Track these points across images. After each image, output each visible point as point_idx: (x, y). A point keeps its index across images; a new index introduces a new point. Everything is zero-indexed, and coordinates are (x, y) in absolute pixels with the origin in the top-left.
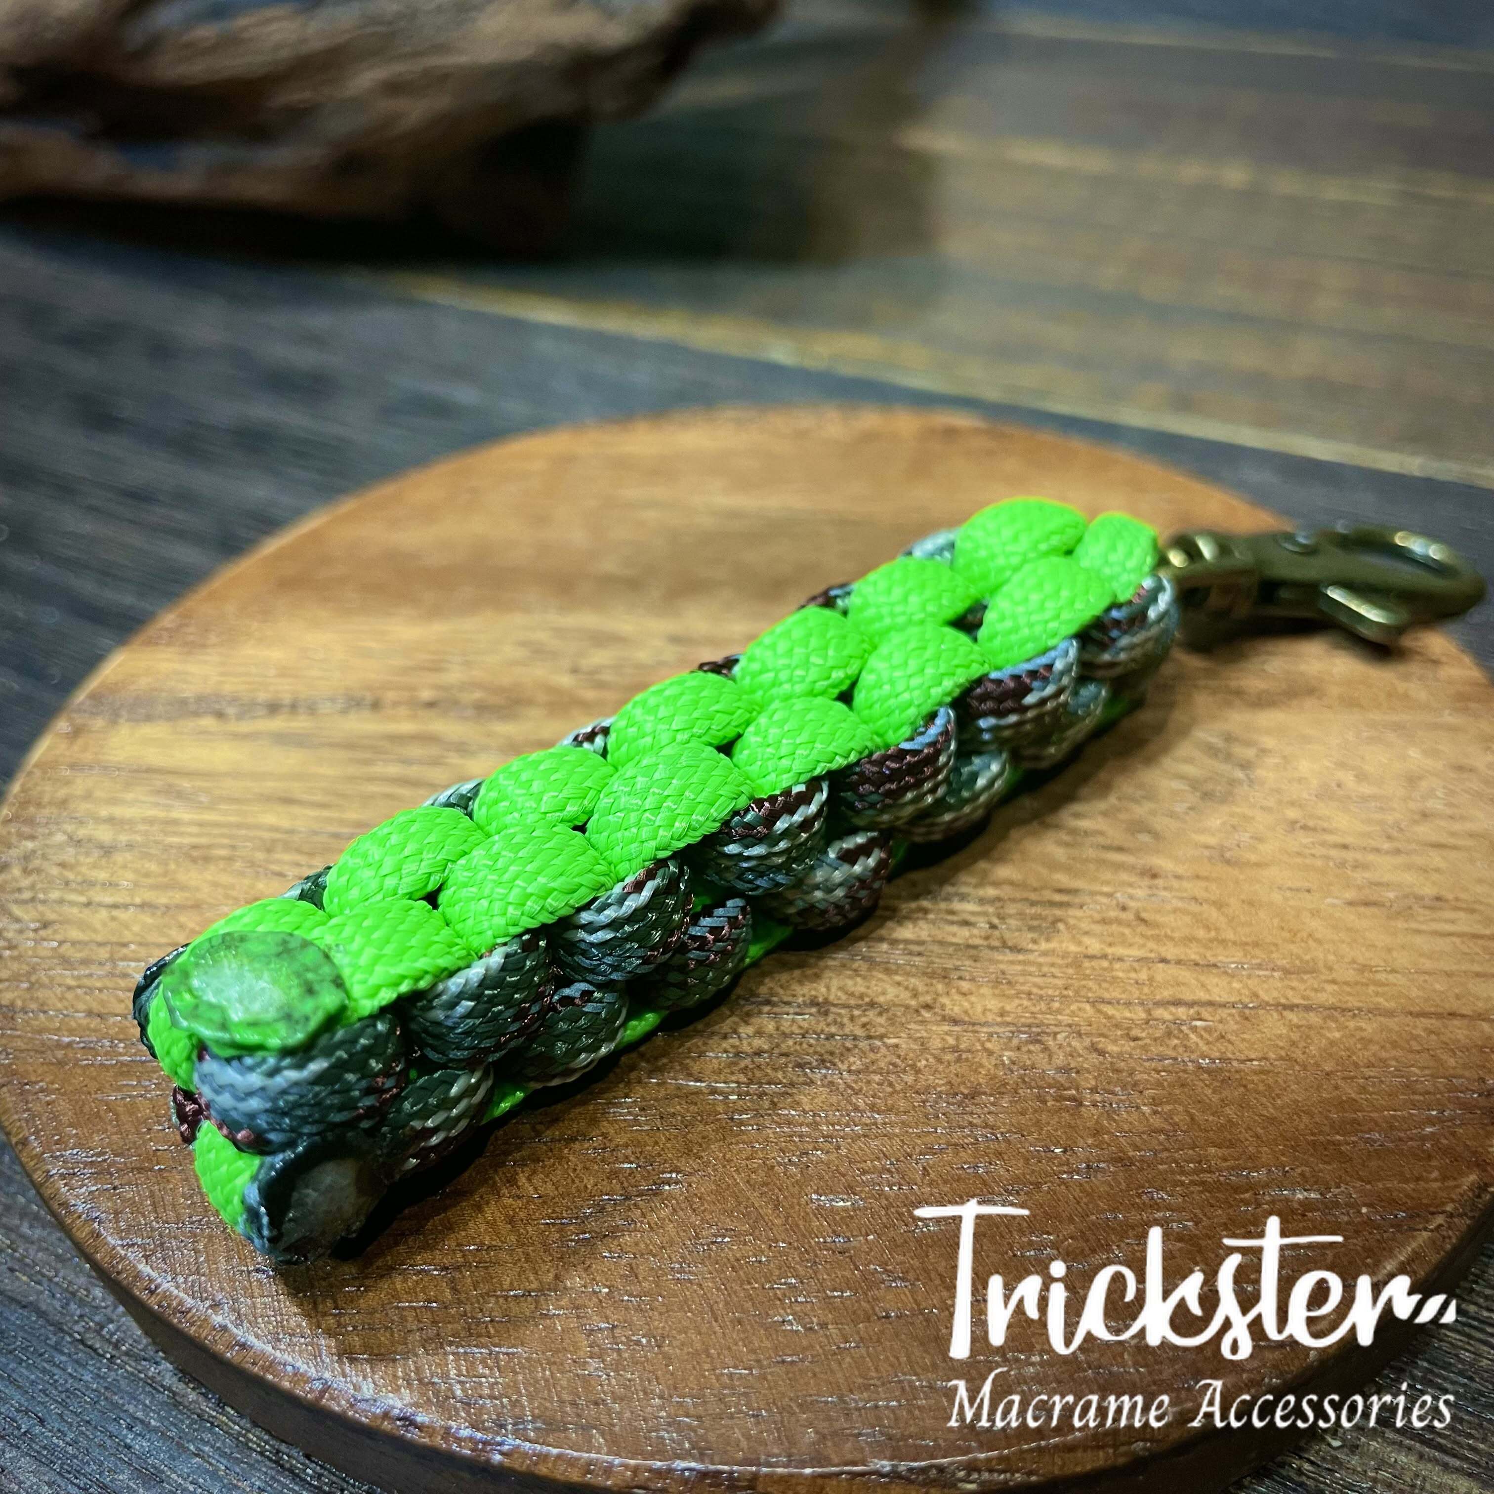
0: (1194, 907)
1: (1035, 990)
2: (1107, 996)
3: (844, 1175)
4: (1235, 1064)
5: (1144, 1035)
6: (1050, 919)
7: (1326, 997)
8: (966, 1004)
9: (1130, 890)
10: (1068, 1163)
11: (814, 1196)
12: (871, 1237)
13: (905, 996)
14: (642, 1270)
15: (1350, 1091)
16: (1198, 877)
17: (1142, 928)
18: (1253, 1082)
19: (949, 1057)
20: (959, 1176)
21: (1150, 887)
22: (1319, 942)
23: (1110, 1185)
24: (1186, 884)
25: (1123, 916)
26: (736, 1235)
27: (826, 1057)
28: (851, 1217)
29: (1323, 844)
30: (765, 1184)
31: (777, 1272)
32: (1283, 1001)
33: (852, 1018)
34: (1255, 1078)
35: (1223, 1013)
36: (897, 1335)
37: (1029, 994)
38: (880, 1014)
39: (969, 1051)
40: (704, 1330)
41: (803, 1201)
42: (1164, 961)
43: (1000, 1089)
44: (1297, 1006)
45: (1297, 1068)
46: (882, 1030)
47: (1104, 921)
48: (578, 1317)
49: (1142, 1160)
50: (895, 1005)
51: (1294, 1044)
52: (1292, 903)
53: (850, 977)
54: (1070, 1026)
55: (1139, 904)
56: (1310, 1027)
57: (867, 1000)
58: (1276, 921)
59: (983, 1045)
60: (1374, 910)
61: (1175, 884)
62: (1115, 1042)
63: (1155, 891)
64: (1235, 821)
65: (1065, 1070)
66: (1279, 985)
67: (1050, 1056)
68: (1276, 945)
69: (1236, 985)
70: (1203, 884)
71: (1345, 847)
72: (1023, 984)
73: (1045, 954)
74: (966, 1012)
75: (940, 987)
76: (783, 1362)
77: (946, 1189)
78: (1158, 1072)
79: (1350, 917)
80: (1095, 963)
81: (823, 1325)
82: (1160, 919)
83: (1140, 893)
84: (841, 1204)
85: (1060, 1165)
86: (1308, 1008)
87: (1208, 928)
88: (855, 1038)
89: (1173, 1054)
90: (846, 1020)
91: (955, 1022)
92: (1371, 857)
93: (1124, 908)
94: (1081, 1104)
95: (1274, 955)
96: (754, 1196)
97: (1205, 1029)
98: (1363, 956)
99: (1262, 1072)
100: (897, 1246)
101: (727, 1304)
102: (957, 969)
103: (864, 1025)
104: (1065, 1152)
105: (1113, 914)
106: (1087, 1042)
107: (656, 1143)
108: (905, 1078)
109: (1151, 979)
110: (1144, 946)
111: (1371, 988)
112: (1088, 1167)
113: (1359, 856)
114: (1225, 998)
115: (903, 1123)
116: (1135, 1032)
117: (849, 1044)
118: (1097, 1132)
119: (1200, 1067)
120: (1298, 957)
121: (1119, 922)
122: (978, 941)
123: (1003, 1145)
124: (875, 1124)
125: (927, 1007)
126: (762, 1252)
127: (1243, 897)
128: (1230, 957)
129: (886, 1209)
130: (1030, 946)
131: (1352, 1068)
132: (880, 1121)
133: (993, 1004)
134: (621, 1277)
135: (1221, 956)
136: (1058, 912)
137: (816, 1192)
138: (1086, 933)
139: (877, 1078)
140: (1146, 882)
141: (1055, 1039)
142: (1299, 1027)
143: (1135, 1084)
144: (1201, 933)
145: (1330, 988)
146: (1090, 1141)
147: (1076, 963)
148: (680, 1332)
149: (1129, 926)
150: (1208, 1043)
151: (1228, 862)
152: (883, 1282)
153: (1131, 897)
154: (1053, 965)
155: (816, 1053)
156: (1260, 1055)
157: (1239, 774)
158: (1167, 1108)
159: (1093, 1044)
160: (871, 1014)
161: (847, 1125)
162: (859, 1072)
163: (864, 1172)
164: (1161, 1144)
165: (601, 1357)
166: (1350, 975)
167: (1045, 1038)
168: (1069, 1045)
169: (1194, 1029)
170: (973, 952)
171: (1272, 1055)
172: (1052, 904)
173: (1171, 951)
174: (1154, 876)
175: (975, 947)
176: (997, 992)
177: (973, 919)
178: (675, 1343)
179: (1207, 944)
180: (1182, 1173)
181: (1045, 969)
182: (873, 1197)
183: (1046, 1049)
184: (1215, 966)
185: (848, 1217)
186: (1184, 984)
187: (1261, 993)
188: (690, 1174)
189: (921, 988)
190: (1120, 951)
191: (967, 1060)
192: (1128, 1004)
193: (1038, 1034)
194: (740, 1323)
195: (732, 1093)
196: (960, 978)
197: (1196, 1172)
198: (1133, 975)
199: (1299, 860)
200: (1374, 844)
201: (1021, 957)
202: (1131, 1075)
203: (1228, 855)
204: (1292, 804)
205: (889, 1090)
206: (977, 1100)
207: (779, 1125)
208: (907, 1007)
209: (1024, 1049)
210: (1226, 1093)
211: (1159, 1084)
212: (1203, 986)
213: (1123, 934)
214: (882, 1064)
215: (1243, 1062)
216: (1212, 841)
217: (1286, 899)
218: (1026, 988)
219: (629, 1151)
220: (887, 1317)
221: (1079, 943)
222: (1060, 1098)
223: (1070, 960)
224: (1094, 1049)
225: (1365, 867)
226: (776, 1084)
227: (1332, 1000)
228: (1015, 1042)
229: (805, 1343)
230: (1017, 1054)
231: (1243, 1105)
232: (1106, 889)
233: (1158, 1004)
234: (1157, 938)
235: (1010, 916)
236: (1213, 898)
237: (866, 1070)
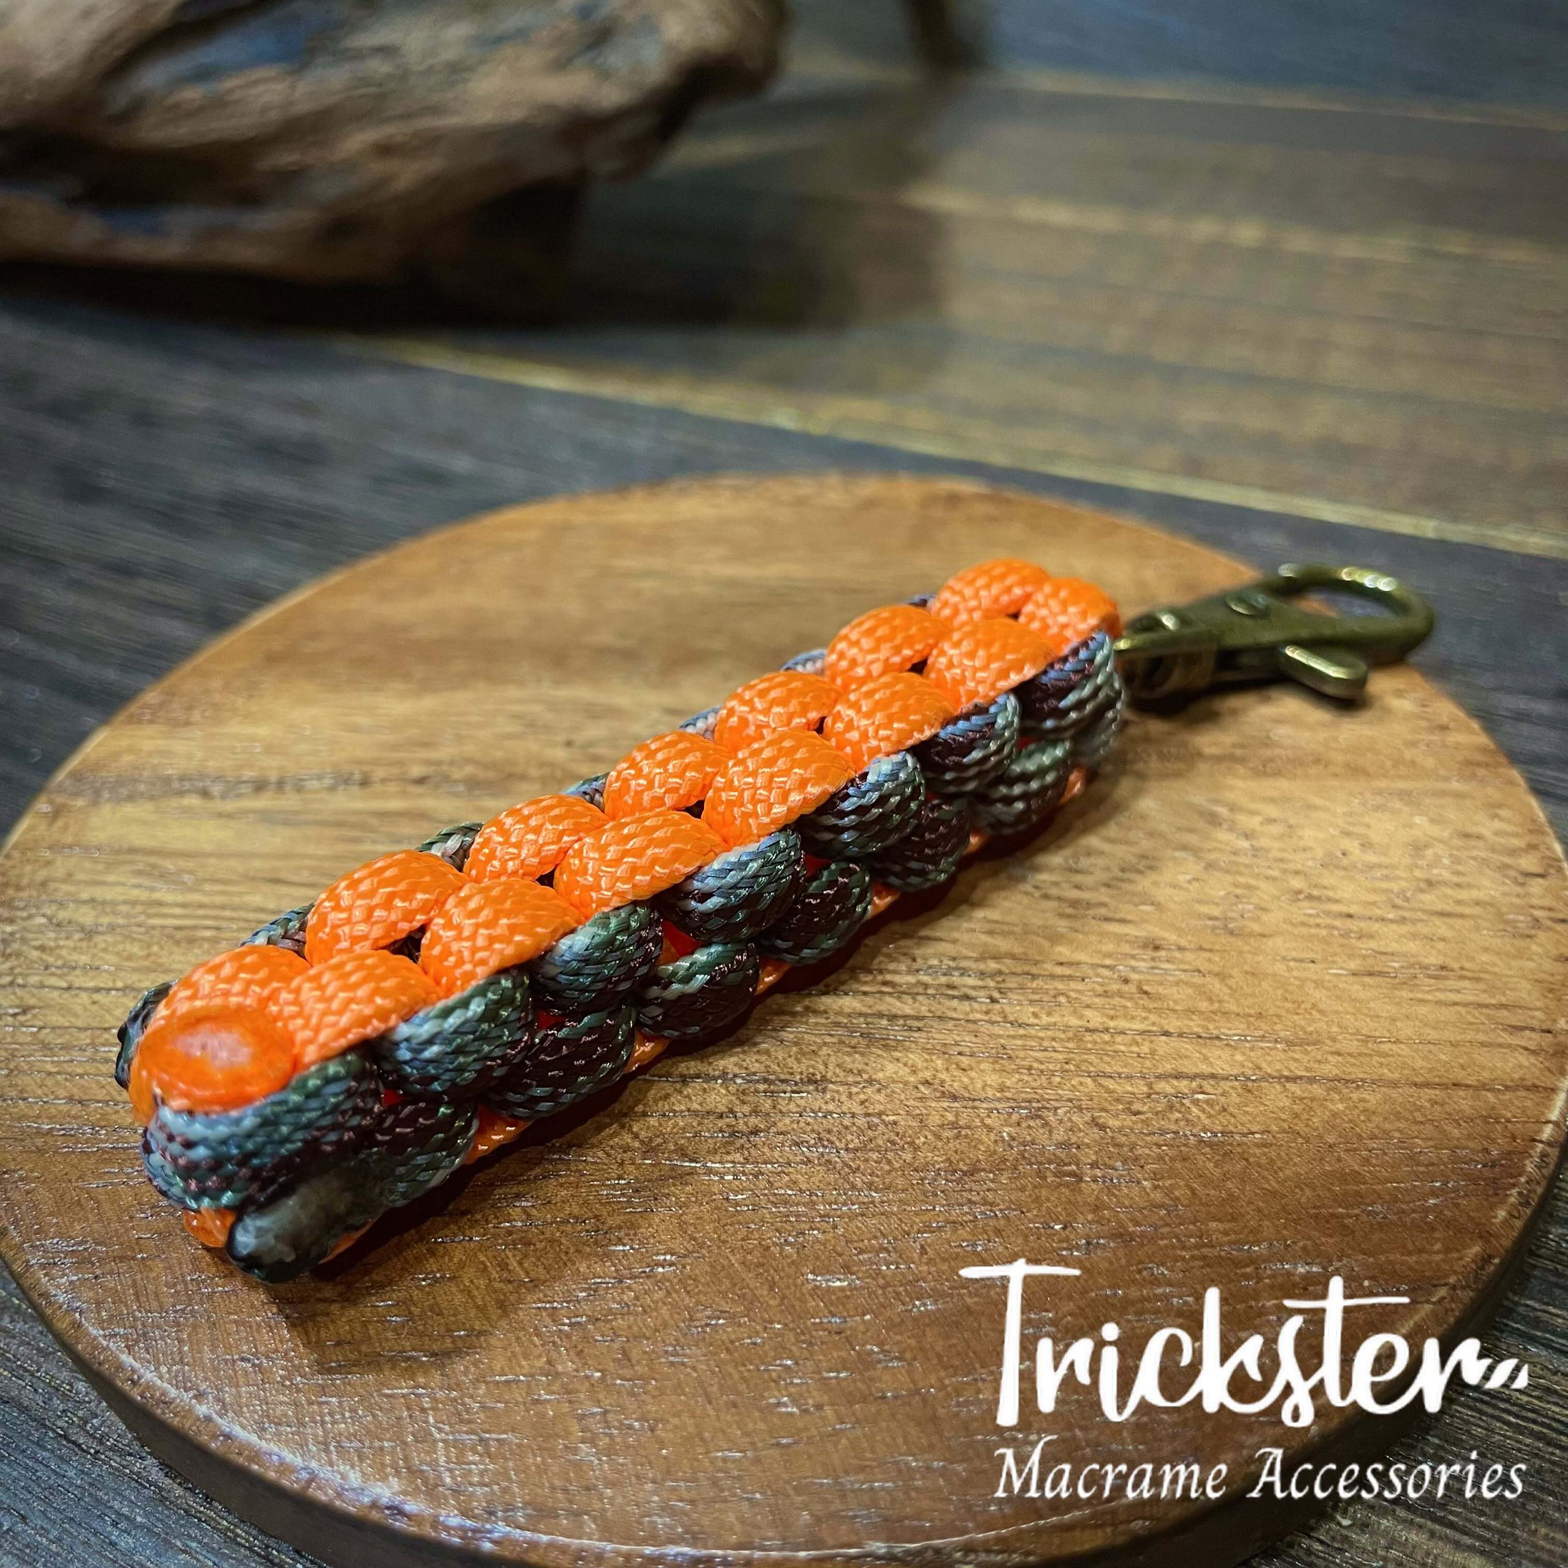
0: (1197, 979)
1: (1035, 1065)
2: (1108, 1070)
3: (840, 1255)
4: (1237, 1137)
5: (1145, 1109)
6: (1052, 993)
7: (1329, 1069)
8: (965, 1080)
9: (1133, 963)
10: (1067, 1240)
11: (810, 1276)
12: (868, 1317)
13: (904, 1072)
14: (635, 1355)
15: (1352, 1163)
16: (1201, 949)
17: (1144, 1001)
18: (1255, 1155)
19: (947, 1134)
20: (957, 1254)
21: (1153, 959)
22: (1321, 1012)
23: (1111, 1263)
24: (1189, 956)
25: (1125, 988)
26: (732, 1318)
27: (824, 1135)
28: (848, 1297)
29: (1328, 913)
30: (760, 1265)
31: (772, 1354)
32: (1286, 1073)
33: (850, 1095)
34: (1258, 1151)
35: (1225, 1085)
36: (893, 1416)
37: (1030, 1068)
38: (879, 1091)
39: (969, 1127)
40: (698, 1412)
41: (799, 1282)
42: (1166, 1034)
43: (999, 1166)
44: (1300, 1078)
45: (1300, 1140)
46: (879, 1108)
47: (1106, 994)
48: (570, 1402)
49: (1143, 1235)
50: (894, 1082)
51: (1296, 1116)
52: (1295, 973)
53: (849, 1054)
54: (1070, 1100)
55: (1142, 977)
56: (1313, 1099)
57: (865, 1076)
58: (1280, 992)
59: (982, 1121)
60: (1379, 979)
61: (1177, 954)
62: (1116, 1116)
63: (1158, 964)
64: (1239, 891)
65: (1064, 1145)
66: (1283, 1056)
67: (1050, 1132)
68: (1279, 1016)
69: (1239, 1057)
70: (1207, 955)
71: (1350, 916)
72: (1023, 1059)
73: (1046, 1028)
74: (966, 1088)
75: (939, 1063)
76: (778, 1444)
77: (945, 1267)
78: (1159, 1146)
79: (1355, 988)
80: (1096, 1036)
81: (819, 1407)
82: (1161, 990)
83: (1142, 965)
84: (838, 1284)
85: (1060, 1241)
86: (1312, 1080)
87: (1210, 1000)
88: (853, 1115)
89: (1173, 1127)
90: (844, 1098)
91: (954, 1098)
92: (1376, 926)
93: (1126, 981)
94: (1081, 1180)
95: (1278, 1027)
96: (749, 1277)
97: (1207, 1102)
98: (1367, 1026)
99: (1265, 1145)
100: (894, 1326)
101: (721, 1387)
102: (957, 1044)
103: (862, 1103)
104: (1064, 1228)
105: (1114, 987)
106: (1088, 1117)
107: (650, 1225)
108: (904, 1156)
109: (1153, 1052)
110: (1146, 1018)
111: (1376, 1059)
112: (1088, 1243)
113: (1362, 924)
114: (1229, 1070)
115: (901, 1201)
116: (1136, 1106)
117: (846, 1122)
118: (1097, 1208)
119: (1201, 1141)
120: (1303, 1029)
121: (1120, 994)
122: (978, 1016)
123: (1002, 1222)
124: (873, 1202)
125: (927, 1083)
126: (757, 1333)
127: (1246, 968)
128: (1232, 1029)
129: (883, 1288)
130: (1032, 1020)
131: (1354, 1140)
132: (877, 1200)
133: (993, 1079)
134: (614, 1360)
135: (1226, 1028)
136: (1060, 986)
137: (812, 1272)
138: (1088, 1006)
139: (875, 1156)
140: (1150, 953)
141: (1055, 1114)
142: (1301, 1099)
143: (1136, 1159)
144: (1204, 1005)
145: (1332, 1059)
146: (1090, 1217)
147: (1077, 1037)
148: (674, 1416)
149: (1131, 999)
150: (1210, 1116)
151: (1231, 933)
152: (879, 1362)
153: (1134, 969)
154: (1054, 1039)
155: (813, 1131)
156: (1262, 1128)
157: (1244, 844)
158: (1168, 1183)
159: (1093, 1119)
160: (869, 1091)
161: (845, 1204)
162: (856, 1150)
163: (861, 1251)
164: (1162, 1219)
165: (592, 1442)
166: (1353, 1046)
167: (1045, 1113)
168: (1070, 1120)
169: (1196, 1102)
170: (972, 1027)
171: (1274, 1128)
172: (1053, 977)
173: (1173, 1024)
174: (1157, 948)
175: (975, 1022)
176: (997, 1067)
177: (973, 993)
178: (669, 1427)
179: (1209, 1016)
180: (1184, 1248)
181: (1046, 1044)
182: (870, 1276)
183: (1046, 1124)
184: (1218, 1038)
185: (843, 1298)
186: (1186, 1057)
187: (1264, 1065)
188: (685, 1256)
189: (920, 1064)
190: (1122, 1024)
191: (966, 1136)
192: (1129, 1077)
193: (1039, 1109)
194: (734, 1405)
195: (728, 1173)
196: (960, 1054)
197: (1197, 1247)
198: (1135, 1049)
199: (1304, 930)
200: (1379, 912)
201: (1021, 1031)
202: (1131, 1150)
203: (1231, 926)
204: (1297, 873)
205: (887, 1168)
206: (977, 1177)
207: (775, 1204)
208: (906, 1083)
209: (1024, 1125)
210: (1226, 1167)
211: (1160, 1158)
212: (1206, 1058)
213: (1125, 1007)
214: (880, 1142)
215: (1244, 1135)
216: (1216, 911)
217: (1290, 970)
218: (1026, 1063)
219: (622, 1234)
220: (884, 1397)
221: (1081, 1017)
222: (1059, 1174)
223: (1070, 1034)
224: (1094, 1122)
225: (1371, 937)
226: (772, 1163)
227: (1335, 1071)
228: (1015, 1117)
229: (800, 1425)
230: (1017, 1129)
231: (1243, 1178)
232: (1108, 962)
233: (1159, 1077)
234: (1159, 1011)
235: (1010, 989)
236: (1217, 969)
237: (863, 1148)
